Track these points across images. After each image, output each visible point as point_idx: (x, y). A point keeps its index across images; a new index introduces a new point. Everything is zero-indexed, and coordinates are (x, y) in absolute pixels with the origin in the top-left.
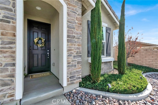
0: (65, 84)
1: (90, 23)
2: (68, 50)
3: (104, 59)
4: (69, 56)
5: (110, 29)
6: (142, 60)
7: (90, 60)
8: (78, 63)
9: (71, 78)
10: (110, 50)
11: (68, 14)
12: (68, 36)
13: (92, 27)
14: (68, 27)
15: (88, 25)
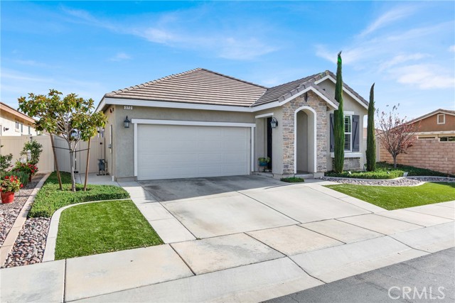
0: (315, 171)
1: (332, 116)
2: (318, 146)
3: (348, 154)
4: (318, 150)
5: (358, 117)
6: (424, 159)
7: (333, 155)
8: (324, 156)
9: (319, 167)
10: (358, 143)
11: (317, 119)
12: (317, 136)
13: (335, 125)
14: (317, 128)
15: (331, 118)
